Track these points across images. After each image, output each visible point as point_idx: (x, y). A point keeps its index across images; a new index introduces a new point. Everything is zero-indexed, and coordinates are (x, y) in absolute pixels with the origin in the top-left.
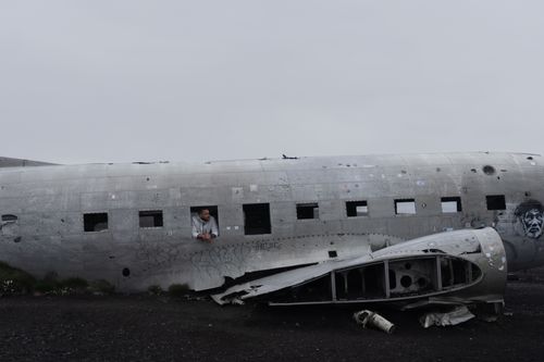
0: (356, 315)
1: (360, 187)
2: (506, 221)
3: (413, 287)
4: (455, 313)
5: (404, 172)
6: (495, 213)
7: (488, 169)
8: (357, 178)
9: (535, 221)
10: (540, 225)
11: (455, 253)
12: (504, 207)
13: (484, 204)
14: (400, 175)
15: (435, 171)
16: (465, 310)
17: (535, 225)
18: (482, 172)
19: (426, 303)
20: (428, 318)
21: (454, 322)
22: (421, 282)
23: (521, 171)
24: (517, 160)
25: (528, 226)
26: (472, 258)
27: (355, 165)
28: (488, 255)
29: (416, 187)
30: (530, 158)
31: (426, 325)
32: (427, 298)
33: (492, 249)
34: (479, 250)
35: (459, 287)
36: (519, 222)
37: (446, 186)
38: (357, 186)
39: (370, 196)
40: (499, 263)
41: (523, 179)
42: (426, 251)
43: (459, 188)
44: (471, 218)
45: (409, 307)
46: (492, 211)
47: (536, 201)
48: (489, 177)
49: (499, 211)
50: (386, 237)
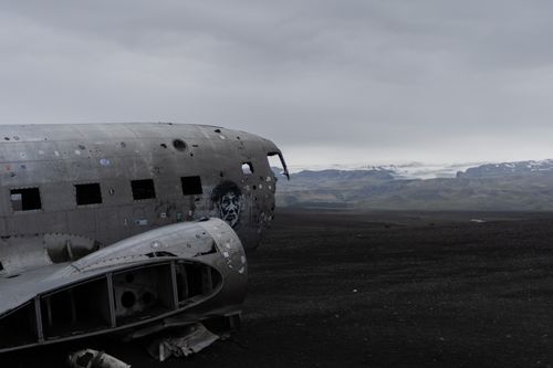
0: (73, 359)
1: (29, 169)
2: (203, 208)
3: (137, 307)
4: (192, 336)
5: (83, 148)
6: (191, 199)
7: (179, 144)
8: (23, 156)
9: (232, 207)
10: (236, 211)
11: (188, 255)
12: (200, 192)
13: (179, 187)
14: (78, 152)
15: (119, 146)
16: (203, 329)
17: (232, 211)
18: (172, 148)
19: (160, 327)
20: (162, 348)
21: (197, 349)
22: (146, 298)
23: (214, 146)
24: (207, 134)
25: (225, 213)
26: (208, 260)
27: (17, 139)
28: (226, 255)
29: (100, 168)
30: (218, 131)
31: (162, 359)
32: (161, 321)
33: (228, 246)
34: (214, 250)
35: (197, 301)
36: (216, 209)
37: (135, 165)
38: (23, 167)
39: (44, 181)
40: (238, 264)
41: (217, 156)
42: (150, 255)
43: (151, 168)
44: (166, 206)
45: (136, 336)
46: (188, 197)
47: (231, 183)
48: (181, 153)
49: (196, 197)
50: (66, 237)
